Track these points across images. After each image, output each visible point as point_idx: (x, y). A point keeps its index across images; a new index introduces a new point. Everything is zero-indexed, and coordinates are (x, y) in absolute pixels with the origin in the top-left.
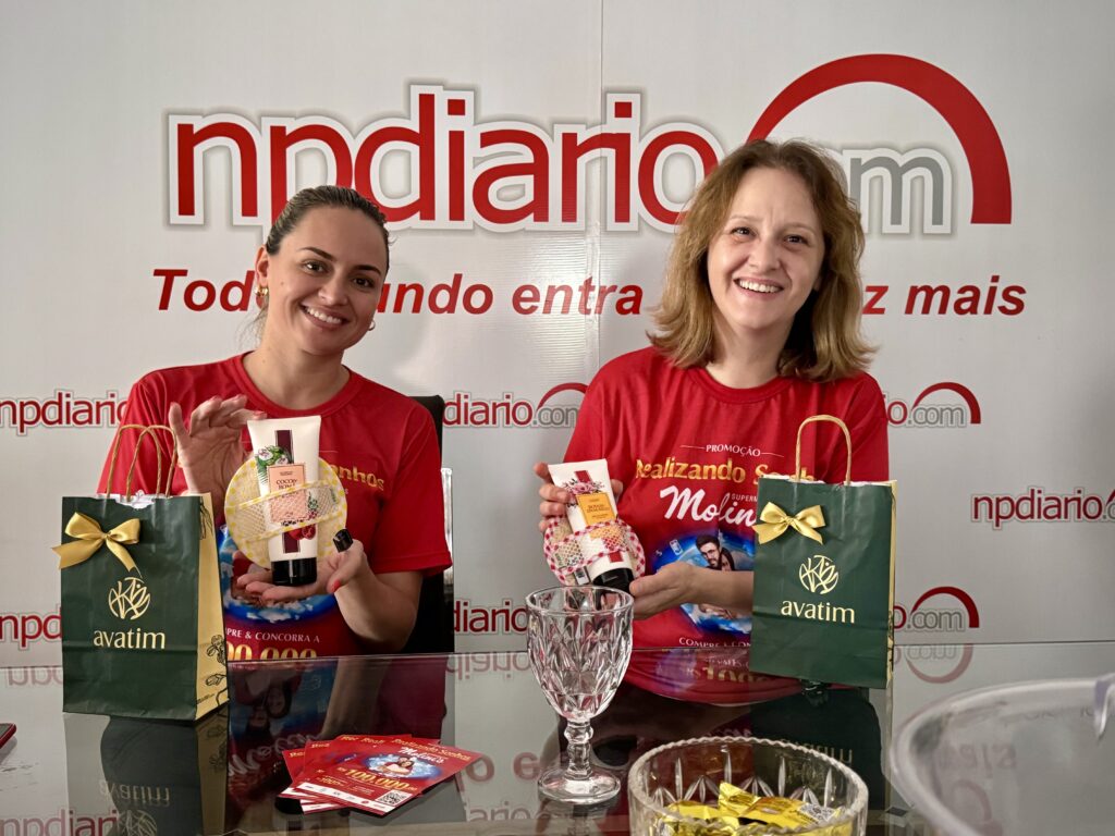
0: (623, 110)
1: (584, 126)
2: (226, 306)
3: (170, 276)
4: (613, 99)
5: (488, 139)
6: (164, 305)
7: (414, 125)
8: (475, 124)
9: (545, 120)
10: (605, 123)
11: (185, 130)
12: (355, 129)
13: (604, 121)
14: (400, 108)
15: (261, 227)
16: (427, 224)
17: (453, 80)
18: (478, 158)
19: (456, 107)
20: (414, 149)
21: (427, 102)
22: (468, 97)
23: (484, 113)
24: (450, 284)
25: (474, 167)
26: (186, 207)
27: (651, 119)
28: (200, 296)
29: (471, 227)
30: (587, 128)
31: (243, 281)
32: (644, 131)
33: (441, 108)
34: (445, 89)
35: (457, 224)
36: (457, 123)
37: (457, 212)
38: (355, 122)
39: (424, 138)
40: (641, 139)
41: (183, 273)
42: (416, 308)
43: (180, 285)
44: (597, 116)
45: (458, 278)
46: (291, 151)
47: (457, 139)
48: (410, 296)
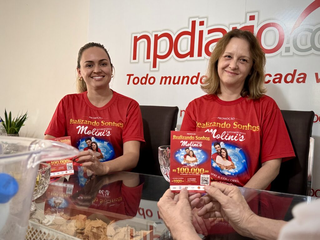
0: (252, 18)
1: (239, 24)
2: (142, 84)
3: (130, 75)
4: (249, 15)
5: (210, 32)
6: (128, 83)
7: (190, 30)
8: (207, 27)
9: (227, 24)
10: (246, 23)
11: (135, 37)
12: (175, 32)
13: (246, 22)
14: (187, 26)
15: (151, 62)
16: (192, 58)
17: (201, 16)
18: (207, 38)
19: (202, 23)
20: (189, 37)
21: (194, 23)
22: (205, 20)
23: (209, 24)
24: (197, 76)
25: (205, 40)
26: (135, 58)
27: (261, 20)
28: (136, 81)
29: (203, 59)
30: (240, 25)
31: (146, 77)
32: (259, 23)
33: (197, 24)
34: (199, 19)
35: (200, 58)
36: (201, 28)
37: (200, 55)
38: (175, 31)
39: (192, 34)
40: (257, 27)
41: (133, 75)
42: (187, 83)
43: (132, 78)
44: (244, 21)
45: (199, 74)
46: (159, 41)
47: (201, 33)
48: (186, 79)
